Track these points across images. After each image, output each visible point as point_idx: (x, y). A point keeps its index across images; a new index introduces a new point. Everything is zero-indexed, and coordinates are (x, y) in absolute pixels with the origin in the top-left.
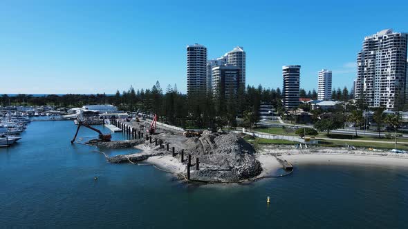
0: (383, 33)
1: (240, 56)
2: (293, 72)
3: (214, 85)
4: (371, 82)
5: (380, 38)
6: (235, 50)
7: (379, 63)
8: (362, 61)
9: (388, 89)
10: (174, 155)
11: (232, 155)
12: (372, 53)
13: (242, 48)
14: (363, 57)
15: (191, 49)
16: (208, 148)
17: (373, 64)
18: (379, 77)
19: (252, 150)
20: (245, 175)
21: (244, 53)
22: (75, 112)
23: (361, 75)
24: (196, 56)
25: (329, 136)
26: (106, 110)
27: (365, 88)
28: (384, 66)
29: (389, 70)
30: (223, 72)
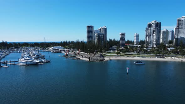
0: (153, 22)
1: (105, 30)
2: (123, 35)
3: (96, 40)
4: (149, 38)
5: (152, 23)
6: (103, 27)
7: (152, 32)
8: (147, 31)
9: (154, 41)
10: (86, 58)
11: (99, 57)
12: (150, 28)
13: (106, 27)
14: (147, 30)
15: (88, 27)
16: (94, 56)
17: (150, 32)
18: (152, 36)
19: (104, 57)
20: (101, 60)
21: (106, 28)
22: (49, 49)
23: (147, 36)
24: (90, 29)
25: (125, 54)
26: (60, 48)
27: (148, 40)
28: (153, 33)
29: (155, 34)
30: (99, 36)
